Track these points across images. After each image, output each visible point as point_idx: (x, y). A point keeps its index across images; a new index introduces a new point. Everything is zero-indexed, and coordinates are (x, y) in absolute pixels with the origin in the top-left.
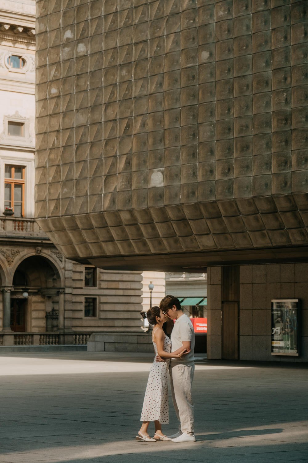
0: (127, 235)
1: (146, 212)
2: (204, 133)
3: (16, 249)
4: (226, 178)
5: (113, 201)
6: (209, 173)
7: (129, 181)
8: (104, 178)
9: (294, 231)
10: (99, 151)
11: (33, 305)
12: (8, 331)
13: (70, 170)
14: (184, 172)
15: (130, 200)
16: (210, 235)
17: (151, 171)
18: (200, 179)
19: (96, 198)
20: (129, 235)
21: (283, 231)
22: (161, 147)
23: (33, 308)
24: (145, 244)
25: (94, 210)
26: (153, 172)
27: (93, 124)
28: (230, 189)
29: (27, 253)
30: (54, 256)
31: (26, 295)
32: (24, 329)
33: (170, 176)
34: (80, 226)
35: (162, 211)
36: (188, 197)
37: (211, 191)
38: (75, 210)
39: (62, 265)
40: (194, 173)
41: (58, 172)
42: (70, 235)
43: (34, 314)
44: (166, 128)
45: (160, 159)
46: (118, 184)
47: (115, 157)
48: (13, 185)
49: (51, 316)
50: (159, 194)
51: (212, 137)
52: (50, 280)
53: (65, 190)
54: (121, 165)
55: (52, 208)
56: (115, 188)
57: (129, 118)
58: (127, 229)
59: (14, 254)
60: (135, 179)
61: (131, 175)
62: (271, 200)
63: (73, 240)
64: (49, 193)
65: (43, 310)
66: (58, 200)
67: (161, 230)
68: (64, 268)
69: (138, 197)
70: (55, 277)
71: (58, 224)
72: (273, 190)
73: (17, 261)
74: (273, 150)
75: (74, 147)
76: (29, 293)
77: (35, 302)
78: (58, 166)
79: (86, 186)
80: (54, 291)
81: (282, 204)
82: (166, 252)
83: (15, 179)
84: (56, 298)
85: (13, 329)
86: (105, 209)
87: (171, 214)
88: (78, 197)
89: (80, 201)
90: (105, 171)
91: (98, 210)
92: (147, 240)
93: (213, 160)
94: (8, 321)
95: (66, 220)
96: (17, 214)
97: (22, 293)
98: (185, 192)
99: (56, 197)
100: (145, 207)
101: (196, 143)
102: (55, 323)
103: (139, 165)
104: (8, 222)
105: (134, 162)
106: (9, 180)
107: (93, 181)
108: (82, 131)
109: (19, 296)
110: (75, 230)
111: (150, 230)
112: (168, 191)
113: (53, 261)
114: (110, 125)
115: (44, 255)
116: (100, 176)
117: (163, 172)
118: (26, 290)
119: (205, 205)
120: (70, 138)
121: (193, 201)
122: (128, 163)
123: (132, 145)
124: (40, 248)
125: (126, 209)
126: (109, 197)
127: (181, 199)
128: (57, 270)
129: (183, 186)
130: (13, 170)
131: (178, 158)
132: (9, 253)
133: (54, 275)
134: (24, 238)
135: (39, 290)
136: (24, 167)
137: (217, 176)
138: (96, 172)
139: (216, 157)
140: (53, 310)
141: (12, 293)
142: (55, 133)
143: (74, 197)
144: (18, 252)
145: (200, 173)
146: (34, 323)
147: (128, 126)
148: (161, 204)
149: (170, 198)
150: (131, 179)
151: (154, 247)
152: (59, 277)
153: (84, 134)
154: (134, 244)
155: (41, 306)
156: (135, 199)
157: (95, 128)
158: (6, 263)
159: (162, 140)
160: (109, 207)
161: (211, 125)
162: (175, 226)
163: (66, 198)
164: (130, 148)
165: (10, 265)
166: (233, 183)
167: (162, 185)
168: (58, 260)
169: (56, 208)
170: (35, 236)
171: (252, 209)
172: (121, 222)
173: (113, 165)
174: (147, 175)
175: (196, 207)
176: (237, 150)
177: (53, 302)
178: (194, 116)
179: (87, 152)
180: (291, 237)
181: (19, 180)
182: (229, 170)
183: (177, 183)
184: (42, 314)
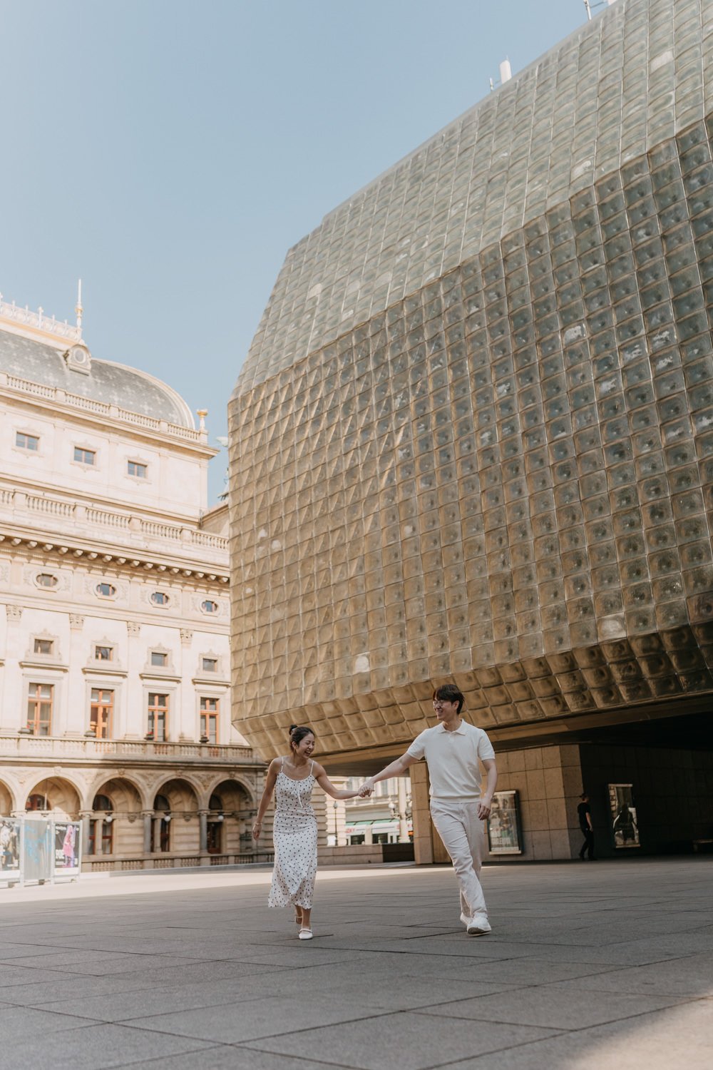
0: (330, 730)
1: (351, 701)
2: (413, 609)
3: (211, 773)
4: (440, 654)
5: (315, 694)
6: (420, 651)
7: (332, 672)
8: (303, 671)
9: (521, 704)
10: (298, 644)
11: (228, 828)
12: (205, 853)
13: (267, 668)
14: (392, 654)
15: (332, 691)
16: (424, 719)
17: (355, 656)
18: (410, 658)
19: (296, 693)
20: (333, 729)
21: (509, 706)
22: (365, 630)
23: (228, 831)
24: (350, 738)
25: (294, 706)
26: (357, 657)
27: (291, 617)
28: (446, 666)
29: (222, 777)
30: (247, 780)
31: (221, 818)
32: (219, 851)
33: (377, 659)
34: (279, 724)
35: (370, 698)
36: (398, 678)
37: (424, 670)
38: (274, 708)
39: (254, 789)
40: (403, 654)
41: (254, 671)
42: (269, 735)
43: (229, 837)
44: (369, 610)
45: (364, 644)
46: (319, 674)
47: (315, 647)
48: (208, 717)
49: (245, 838)
50: (365, 681)
51: (420, 612)
52: (243, 804)
53: (263, 688)
54: (322, 655)
55: (249, 709)
56: (317, 680)
57: (329, 606)
58: (330, 723)
59: (210, 779)
60: (337, 668)
61: (333, 663)
62: (496, 671)
63: (273, 741)
64: (246, 694)
65: (238, 833)
66: (255, 699)
67: (368, 719)
68: (256, 791)
69: (342, 686)
70: (248, 800)
71: (256, 726)
72: (496, 661)
73: (212, 785)
74: (493, 616)
75: (271, 644)
76: (224, 816)
77: (230, 825)
78: (255, 664)
79: (285, 682)
80: (247, 814)
81: (508, 674)
82: (374, 744)
83: (210, 710)
84: (249, 821)
85: (209, 852)
86: (306, 703)
87: (380, 700)
88: (276, 694)
89: (279, 699)
90: (304, 663)
91: (298, 705)
92: (352, 733)
93: (425, 637)
94: (205, 844)
95: (264, 719)
96: (211, 741)
97: (217, 816)
98: (394, 675)
99: (254, 697)
100: (349, 695)
101: (404, 621)
102: (249, 844)
103: (341, 653)
104: (203, 749)
105: (336, 650)
106: (205, 711)
107: (292, 675)
108: (278, 626)
109: (215, 820)
110: (274, 729)
111: (356, 721)
112: (374, 676)
113: (246, 785)
114: (309, 616)
115: (237, 779)
116: (300, 670)
117: (368, 657)
118: (220, 814)
119: (417, 685)
120: (266, 635)
121: (405, 683)
122: (330, 653)
123: (332, 633)
124: (233, 773)
125: (329, 700)
126: (310, 690)
127: (390, 682)
128: (249, 793)
129: (391, 668)
130: (208, 702)
131: (383, 640)
132: (204, 778)
133: (246, 798)
134: (219, 763)
135: (233, 814)
136: (217, 699)
137: (430, 652)
138: (295, 666)
139: (428, 632)
140: (247, 832)
141: (209, 817)
142: (251, 632)
143: (272, 694)
144: (213, 777)
145: (410, 654)
146: (229, 845)
147: (327, 614)
148: (368, 691)
149: (378, 682)
150: (333, 667)
151: (360, 739)
152: (251, 800)
153: (281, 630)
154: (338, 739)
155: (235, 829)
156: (338, 688)
157: (293, 621)
158: (203, 788)
159: (366, 623)
160: (311, 701)
161: (419, 600)
162: (383, 713)
163: (264, 697)
164: (330, 636)
165: (206, 789)
166: (448, 658)
167: (368, 670)
168: (250, 783)
169: (254, 708)
170: (229, 761)
171: (473, 684)
172: (324, 715)
173: (313, 657)
174: (351, 662)
175: (407, 689)
176: (450, 622)
177: (246, 825)
178: (399, 594)
179: (285, 647)
180: (519, 712)
181: (213, 712)
182: (443, 645)
183: (385, 666)
184: (236, 837)
